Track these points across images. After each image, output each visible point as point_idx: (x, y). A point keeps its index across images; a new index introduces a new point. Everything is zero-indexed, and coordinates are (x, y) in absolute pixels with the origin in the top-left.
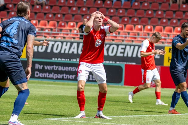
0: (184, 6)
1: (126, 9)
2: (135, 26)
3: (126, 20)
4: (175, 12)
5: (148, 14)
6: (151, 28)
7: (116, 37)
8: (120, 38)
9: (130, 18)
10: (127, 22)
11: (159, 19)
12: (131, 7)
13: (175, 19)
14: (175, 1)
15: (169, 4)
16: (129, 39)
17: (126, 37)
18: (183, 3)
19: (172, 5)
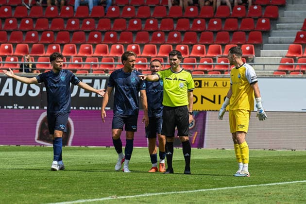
0: (192, 9)
1: (97, 19)
2: (110, 46)
3: (96, 36)
4: (176, 20)
5: (133, 25)
6: (137, 48)
7: (80, 65)
8: (85, 67)
9: (103, 33)
10: (98, 40)
11: (151, 32)
12: (105, 14)
13: (176, 31)
14: (177, 2)
15: (167, 7)
16: (101, 68)
17: (95, 65)
18: (190, 5)
19: (171, 8)
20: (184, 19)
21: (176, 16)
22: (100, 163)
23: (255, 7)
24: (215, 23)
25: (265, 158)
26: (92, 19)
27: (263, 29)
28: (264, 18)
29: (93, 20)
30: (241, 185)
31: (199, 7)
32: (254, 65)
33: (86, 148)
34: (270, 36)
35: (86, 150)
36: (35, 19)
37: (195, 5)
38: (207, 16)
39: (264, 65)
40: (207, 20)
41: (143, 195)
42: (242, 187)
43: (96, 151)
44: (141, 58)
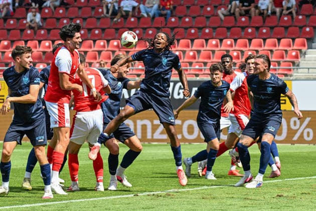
20: (237, 28)
21: (229, 25)
22: (162, 158)
23: (300, 17)
24: (264, 31)
25: (310, 152)
26: (153, 29)
27: (308, 36)
28: (308, 26)
29: (155, 29)
30: (290, 178)
31: (250, 17)
32: (300, 68)
33: (149, 144)
34: (313, 43)
35: (149, 146)
36: (103, 30)
37: (247, 15)
38: (257, 25)
39: (309, 69)
40: (257, 28)
41: (202, 188)
42: (291, 179)
43: (158, 147)
44: (198, 63)
